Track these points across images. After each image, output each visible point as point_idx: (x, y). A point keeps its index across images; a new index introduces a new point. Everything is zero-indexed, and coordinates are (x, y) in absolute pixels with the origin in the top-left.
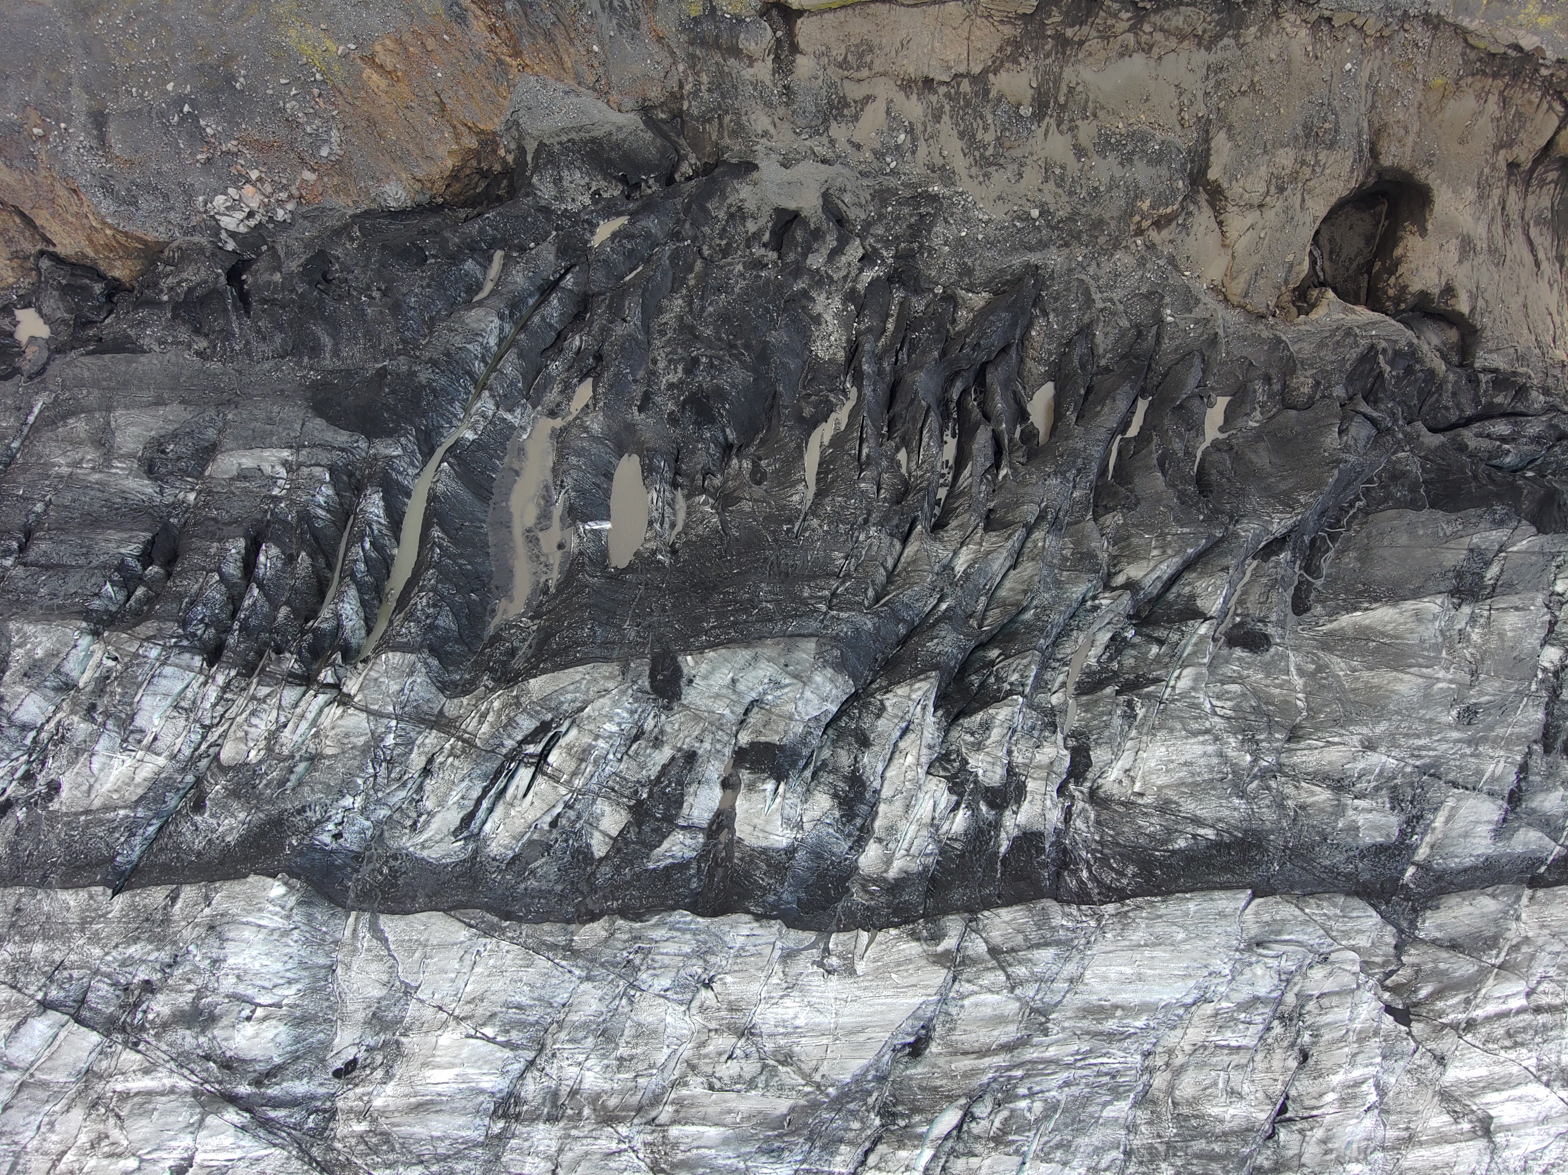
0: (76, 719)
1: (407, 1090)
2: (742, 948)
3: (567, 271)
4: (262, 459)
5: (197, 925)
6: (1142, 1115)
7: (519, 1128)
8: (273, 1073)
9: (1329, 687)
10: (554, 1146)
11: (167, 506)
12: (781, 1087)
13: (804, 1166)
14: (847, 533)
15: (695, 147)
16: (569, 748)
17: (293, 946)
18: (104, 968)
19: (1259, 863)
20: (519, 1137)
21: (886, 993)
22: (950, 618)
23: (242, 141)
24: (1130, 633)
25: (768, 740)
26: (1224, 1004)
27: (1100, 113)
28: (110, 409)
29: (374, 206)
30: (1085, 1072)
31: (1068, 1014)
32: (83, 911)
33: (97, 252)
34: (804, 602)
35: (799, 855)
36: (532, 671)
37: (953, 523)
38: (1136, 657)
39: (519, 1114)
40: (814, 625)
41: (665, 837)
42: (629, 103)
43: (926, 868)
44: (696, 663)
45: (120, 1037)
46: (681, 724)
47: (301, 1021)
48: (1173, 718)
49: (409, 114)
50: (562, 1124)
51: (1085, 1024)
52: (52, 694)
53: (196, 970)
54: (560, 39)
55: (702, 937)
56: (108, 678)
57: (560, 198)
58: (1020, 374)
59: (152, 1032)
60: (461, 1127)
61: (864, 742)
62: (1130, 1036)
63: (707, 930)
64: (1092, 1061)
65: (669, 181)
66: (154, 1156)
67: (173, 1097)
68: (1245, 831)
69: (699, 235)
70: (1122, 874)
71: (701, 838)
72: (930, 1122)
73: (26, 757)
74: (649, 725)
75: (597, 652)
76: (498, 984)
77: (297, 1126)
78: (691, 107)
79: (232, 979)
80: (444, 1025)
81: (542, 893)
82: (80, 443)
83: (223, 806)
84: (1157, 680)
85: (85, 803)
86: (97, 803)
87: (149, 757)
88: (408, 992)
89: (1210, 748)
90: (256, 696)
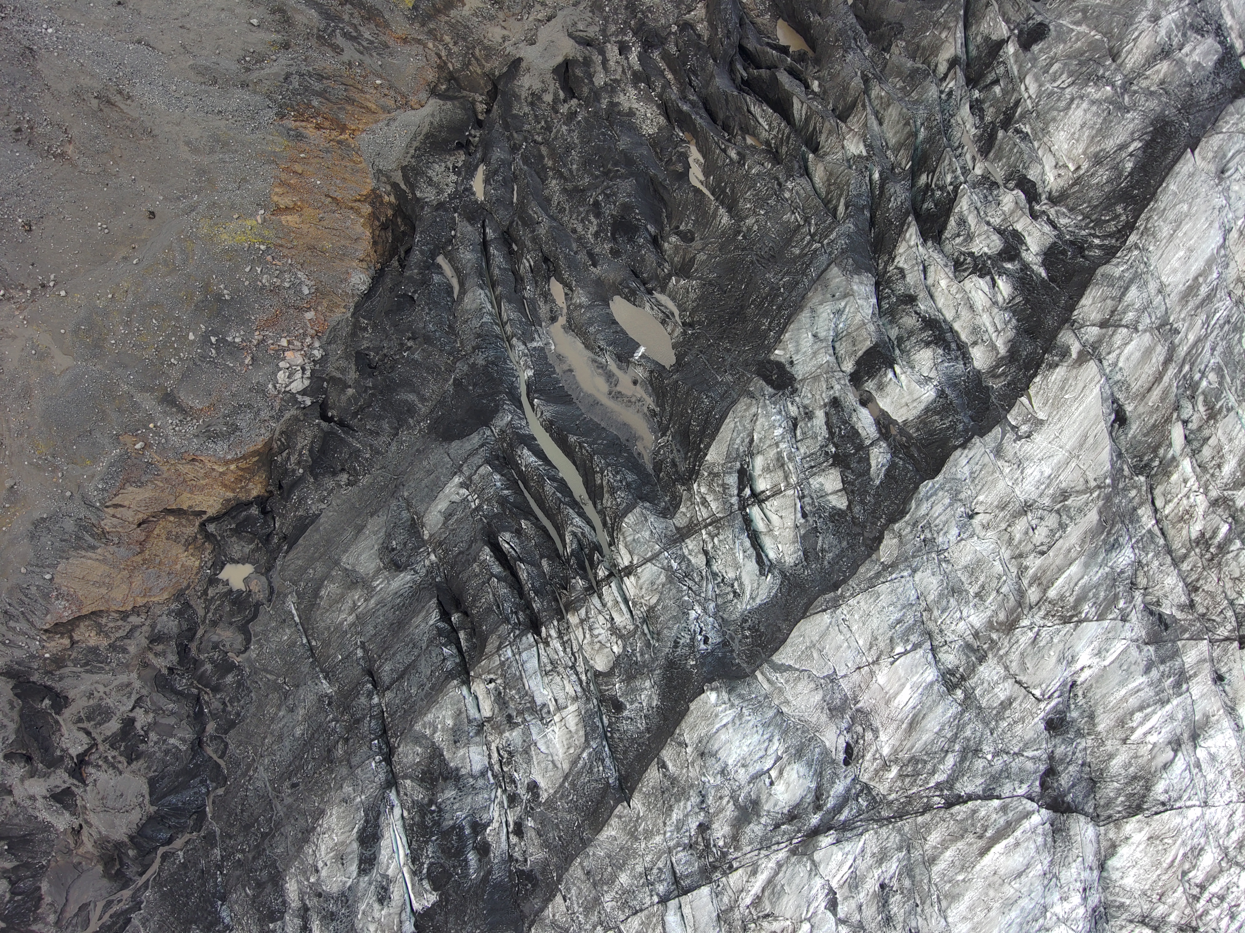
0: (507, 734)
1: (894, 725)
2: (972, 473)
3: (483, 227)
4: (447, 496)
5: (693, 763)
7: (971, 682)
8: (819, 795)
9: (1101, 14)
10: (1001, 670)
11: (426, 576)
12: (1080, 510)
13: (1134, 540)
14: (778, 201)
15: (474, 90)
16: (767, 469)
17: (752, 720)
18: (671, 844)
19: (1177, 132)
20: (977, 686)
21: (1073, 409)
22: (887, 178)
23: (260, 329)
24: (976, 94)
25: (864, 350)
26: (1239, 223)
28: (337, 563)
29: (356, 299)
30: (1215, 333)
31: (1178, 309)
32: (624, 829)
33: (233, 491)
34: (802, 255)
35: (946, 392)
36: (700, 455)
37: (823, 138)
38: (991, 105)
39: (962, 676)
40: (824, 258)
41: (868, 459)
42: (423, 95)
43: (1017, 328)
44: (784, 349)
45: (718, 874)
46: (811, 391)
47: (799, 754)
48: (1047, 113)
49: (324, 223)
50: (990, 656)
51: (1191, 305)
52: (478, 739)
53: (718, 788)
54: (357, 96)
55: (947, 486)
56: (500, 693)
57: (440, 192)
58: (760, 32)
59: (732, 850)
60: (944, 713)
61: (911, 299)
62: (1217, 289)
63: (947, 481)
64: (1213, 322)
65: (479, 124)
66: (811, 910)
67: (784, 868)
68: (1152, 124)
69: (526, 134)
70: (1118, 216)
71: (885, 444)
72: (1171, 445)
73: (499, 790)
74: (793, 411)
75: (725, 404)
76: (875, 622)
77: (860, 812)
78: (454, 64)
79: (742, 771)
80: (872, 673)
81: (840, 556)
82: (342, 596)
83: (632, 691)
84: (1017, 103)
85: (559, 775)
86: (566, 766)
87: (564, 713)
88: (832, 678)
89: (1085, 105)
90: (582, 621)
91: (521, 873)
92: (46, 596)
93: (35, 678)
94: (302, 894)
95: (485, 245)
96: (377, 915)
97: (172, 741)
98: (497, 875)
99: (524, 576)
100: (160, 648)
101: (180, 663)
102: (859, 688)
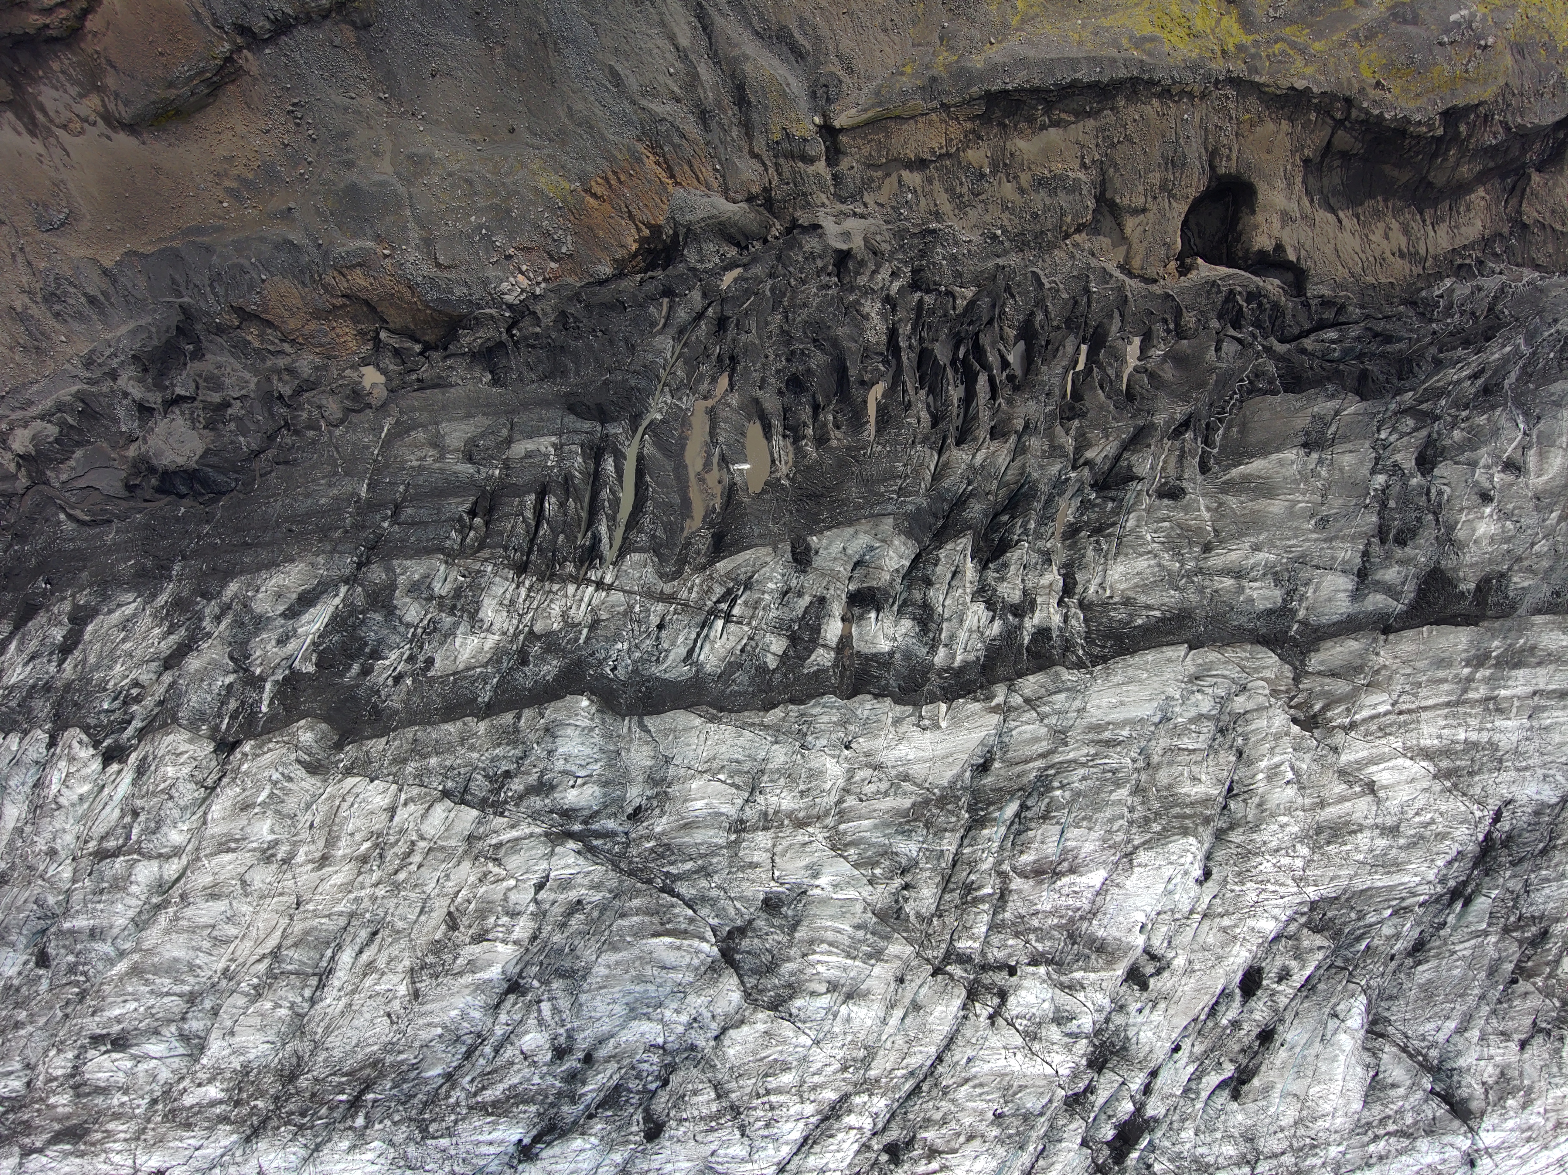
0: (444, 615)
1: (676, 817)
2: (868, 718)
3: (709, 305)
4: (539, 443)
5: (537, 730)
6: (1137, 800)
7: (746, 836)
8: (594, 816)
9: (1227, 516)
10: (770, 843)
11: (483, 479)
12: (905, 794)
13: (924, 845)
14: (902, 451)
15: (778, 218)
16: (746, 603)
17: (596, 737)
18: (480, 765)
19: (1191, 627)
20: (747, 840)
21: (962, 733)
22: (975, 496)
23: (517, 248)
24: (1093, 496)
25: (868, 585)
26: (1180, 720)
27: (1033, 167)
28: (437, 424)
29: (592, 279)
30: (1094, 770)
31: (1079, 731)
32: (461, 733)
34: (882, 495)
35: (897, 655)
36: (716, 559)
37: (970, 438)
38: (1098, 511)
39: (745, 828)
40: (890, 508)
41: (812, 653)
42: (741, 197)
43: (978, 658)
44: (819, 540)
45: (491, 810)
46: (814, 580)
47: (605, 784)
48: (1126, 547)
49: (611, 221)
50: (772, 830)
51: (1090, 736)
52: (424, 602)
53: (538, 759)
54: (697, 165)
55: (844, 712)
56: (462, 587)
57: (702, 262)
58: (1001, 337)
59: (513, 803)
60: (712, 837)
61: (929, 583)
62: (1119, 743)
63: (845, 707)
64: (1098, 762)
65: (765, 241)
66: (524, 877)
67: (532, 839)
68: (1180, 609)
69: (787, 272)
70: (1105, 647)
71: (833, 654)
72: (1000, 809)
73: (408, 645)
74: (794, 583)
75: (757, 541)
76: (723, 749)
77: (609, 851)
78: (777, 194)
79: (562, 762)
80: (693, 777)
81: (741, 694)
82: (423, 445)
83: (541, 659)
84: (1114, 524)
85: (453, 668)
86: (461, 667)
87: (489, 636)
88: (668, 760)
89: (1152, 562)
90: (550, 591)
91: (375, 706)
92: (251, 287)
93: (198, 327)
94: (236, 596)
95: (700, 316)
96: (269, 647)
97: (241, 439)
98: (360, 692)
99: (541, 533)
100: (286, 377)
101: (290, 397)
102: (678, 779)
